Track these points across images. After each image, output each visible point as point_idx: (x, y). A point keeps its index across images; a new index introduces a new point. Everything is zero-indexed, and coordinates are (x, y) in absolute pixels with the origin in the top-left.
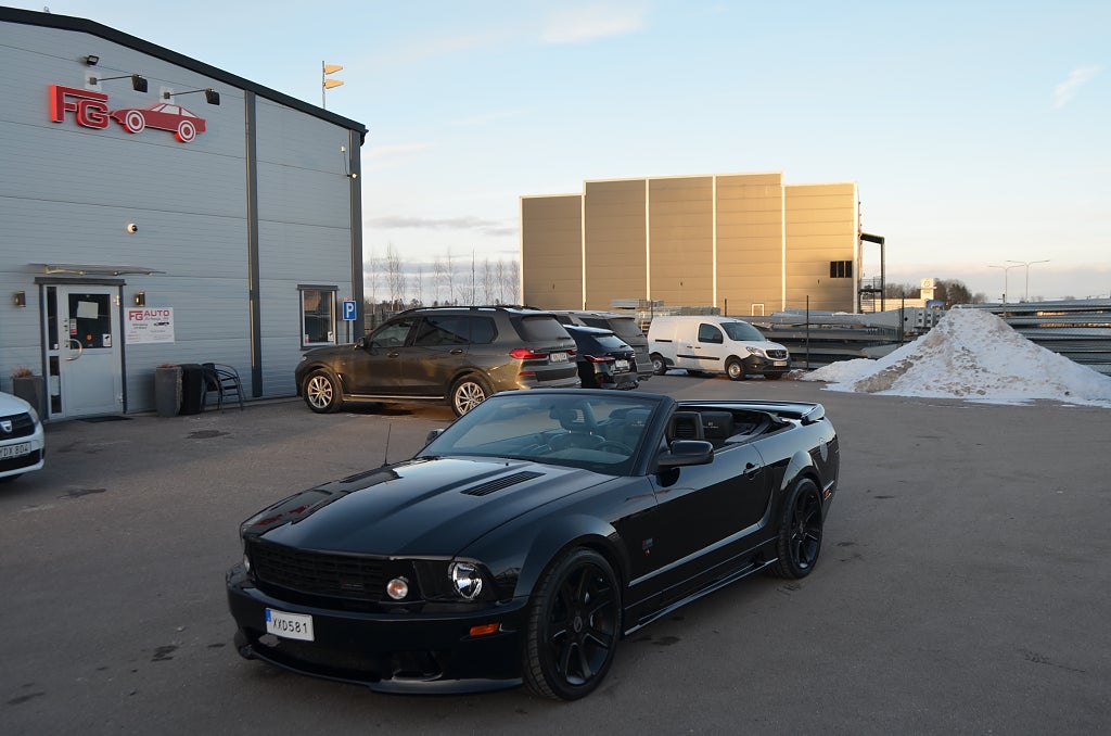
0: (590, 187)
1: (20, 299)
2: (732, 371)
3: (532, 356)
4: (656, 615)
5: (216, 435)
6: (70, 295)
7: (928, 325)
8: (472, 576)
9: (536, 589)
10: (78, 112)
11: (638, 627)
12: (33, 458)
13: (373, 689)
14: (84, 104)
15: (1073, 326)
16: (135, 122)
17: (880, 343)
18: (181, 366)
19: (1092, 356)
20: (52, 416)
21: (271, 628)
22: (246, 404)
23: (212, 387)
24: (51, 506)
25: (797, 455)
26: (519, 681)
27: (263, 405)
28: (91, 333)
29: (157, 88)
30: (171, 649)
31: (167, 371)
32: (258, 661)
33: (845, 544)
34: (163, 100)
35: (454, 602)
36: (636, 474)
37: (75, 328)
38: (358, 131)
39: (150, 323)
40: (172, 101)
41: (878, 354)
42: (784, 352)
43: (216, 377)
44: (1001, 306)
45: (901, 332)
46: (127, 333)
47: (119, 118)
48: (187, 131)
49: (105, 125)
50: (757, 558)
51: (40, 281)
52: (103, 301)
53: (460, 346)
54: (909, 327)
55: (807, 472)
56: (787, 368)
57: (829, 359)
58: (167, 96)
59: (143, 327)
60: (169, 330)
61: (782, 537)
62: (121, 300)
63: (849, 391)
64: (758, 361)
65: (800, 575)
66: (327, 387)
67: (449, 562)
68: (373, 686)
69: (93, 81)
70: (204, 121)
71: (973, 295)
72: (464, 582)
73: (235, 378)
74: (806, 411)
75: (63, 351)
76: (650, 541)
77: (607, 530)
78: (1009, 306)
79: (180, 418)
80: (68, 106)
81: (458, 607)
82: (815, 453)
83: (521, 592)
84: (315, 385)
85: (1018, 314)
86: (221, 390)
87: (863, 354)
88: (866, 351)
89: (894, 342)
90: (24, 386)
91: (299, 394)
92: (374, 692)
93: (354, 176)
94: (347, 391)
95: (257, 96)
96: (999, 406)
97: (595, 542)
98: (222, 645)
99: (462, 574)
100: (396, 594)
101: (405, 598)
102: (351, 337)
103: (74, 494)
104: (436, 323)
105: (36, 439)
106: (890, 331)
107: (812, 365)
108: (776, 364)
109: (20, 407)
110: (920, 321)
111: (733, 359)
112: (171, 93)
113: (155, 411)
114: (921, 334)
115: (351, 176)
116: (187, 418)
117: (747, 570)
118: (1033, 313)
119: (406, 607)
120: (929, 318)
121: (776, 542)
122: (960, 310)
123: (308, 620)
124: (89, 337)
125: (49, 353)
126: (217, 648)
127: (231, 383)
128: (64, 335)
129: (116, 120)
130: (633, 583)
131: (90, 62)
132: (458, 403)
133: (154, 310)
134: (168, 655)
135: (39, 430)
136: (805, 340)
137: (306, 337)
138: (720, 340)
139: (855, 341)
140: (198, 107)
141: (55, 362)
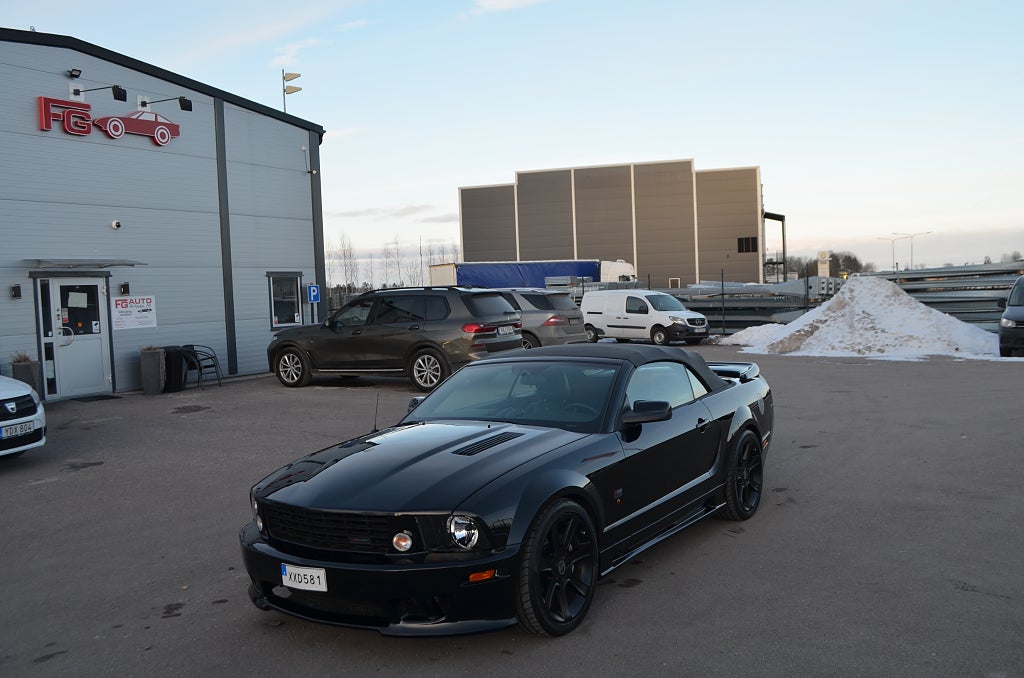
0: (521, 177)
1: (16, 292)
2: (657, 339)
3: (481, 330)
4: (626, 557)
5: (199, 410)
6: (61, 287)
7: (831, 292)
8: (469, 528)
9: (526, 538)
10: (63, 121)
11: (612, 568)
12: (36, 435)
13: (385, 633)
14: (69, 113)
15: (953, 289)
16: (116, 128)
17: (788, 310)
18: (164, 348)
19: (978, 315)
20: (48, 397)
21: (286, 581)
22: (223, 381)
23: (192, 366)
24: (56, 479)
25: (740, 409)
26: (513, 621)
27: (241, 381)
28: (81, 321)
29: (135, 98)
30: (179, 606)
31: (150, 352)
32: (273, 611)
33: (779, 490)
34: (140, 108)
35: (453, 552)
36: (605, 431)
37: (67, 316)
38: (316, 132)
39: (134, 310)
40: (148, 108)
41: (786, 320)
42: (703, 320)
43: (196, 357)
44: (894, 273)
45: (806, 299)
46: (113, 320)
47: (101, 125)
48: (163, 136)
49: (88, 132)
50: (709, 503)
51: (33, 276)
52: (91, 292)
53: (416, 323)
54: (814, 294)
55: (749, 425)
56: (706, 334)
57: (743, 325)
58: (144, 104)
59: (128, 314)
60: (152, 316)
61: (729, 484)
62: (108, 290)
63: (762, 353)
64: (680, 329)
65: (744, 517)
66: (297, 363)
67: (448, 516)
68: (383, 631)
69: (77, 92)
70: (178, 126)
71: (864, 265)
72: (461, 534)
73: (213, 358)
74: (743, 370)
75: (56, 338)
76: (621, 490)
77: (583, 482)
78: (901, 273)
79: (163, 396)
80: (55, 115)
81: (455, 556)
82: (754, 407)
83: (514, 540)
84: (285, 362)
85: (909, 280)
86: (201, 368)
87: (773, 320)
88: (775, 317)
89: (800, 308)
90: (22, 370)
91: (272, 370)
92: (383, 635)
93: (314, 172)
94: (315, 367)
95: (225, 103)
96: (897, 362)
97: (573, 493)
98: (225, 601)
99: (459, 526)
100: (401, 546)
101: (409, 550)
102: (316, 318)
103: (75, 467)
104: (391, 302)
105: (38, 419)
106: (796, 298)
107: (728, 331)
108: (696, 331)
109: (22, 389)
110: (823, 289)
111: (657, 328)
112: (149, 101)
113: (142, 390)
114: (824, 300)
115: (311, 172)
116: (170, 395)
117: (701, 514)
118: (922, 279)
119: (410, 558)
120: (831, 286)
121: (724, 489)
122: (859, 277)
123: (322, 573)
124: (80, 325)
125: (44, 340)
126: (222, 604)
127: (210, 362)
128: (57, 324)
129: (100, 128)
130: (606, 529)
131: (73, 75)
132: (416, 374)
133: (138, 298)
134: (176, 612)
135: (40, 410)
136: (721, 309)
137: (275, 319)
138: (646, 311)
139: (764, 308)
140: (173, 113)
141: (49, 348)
